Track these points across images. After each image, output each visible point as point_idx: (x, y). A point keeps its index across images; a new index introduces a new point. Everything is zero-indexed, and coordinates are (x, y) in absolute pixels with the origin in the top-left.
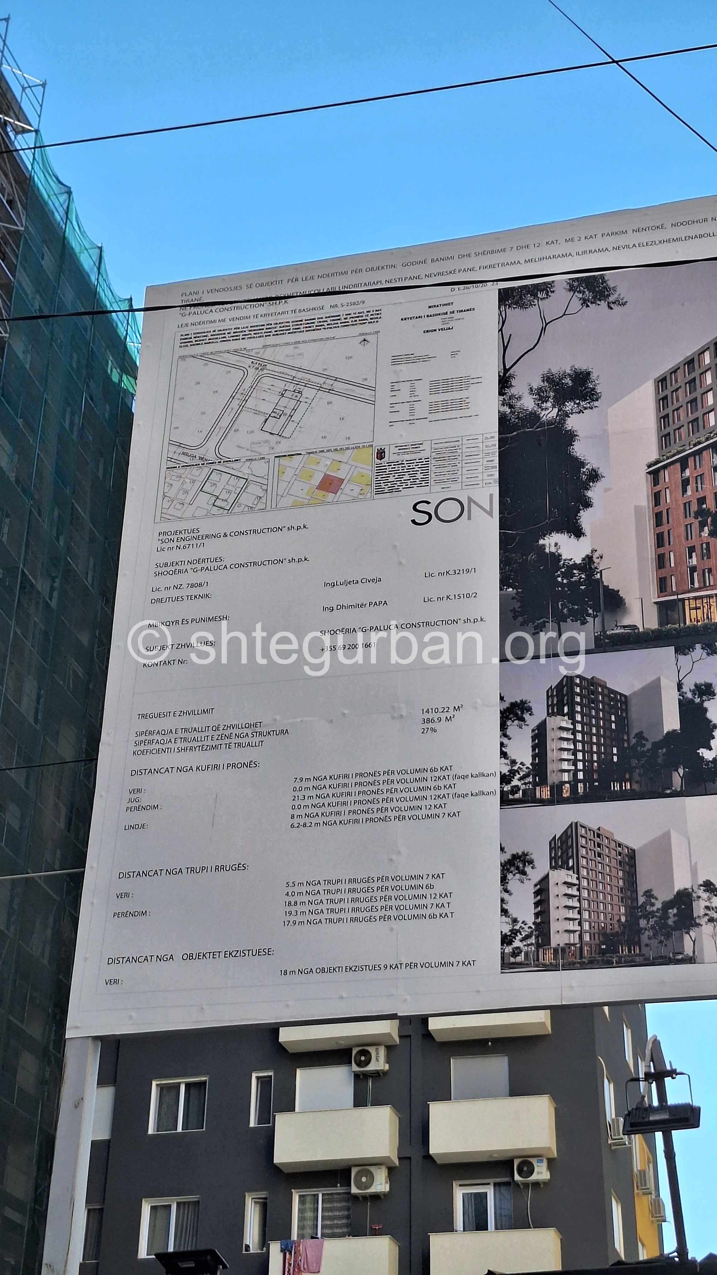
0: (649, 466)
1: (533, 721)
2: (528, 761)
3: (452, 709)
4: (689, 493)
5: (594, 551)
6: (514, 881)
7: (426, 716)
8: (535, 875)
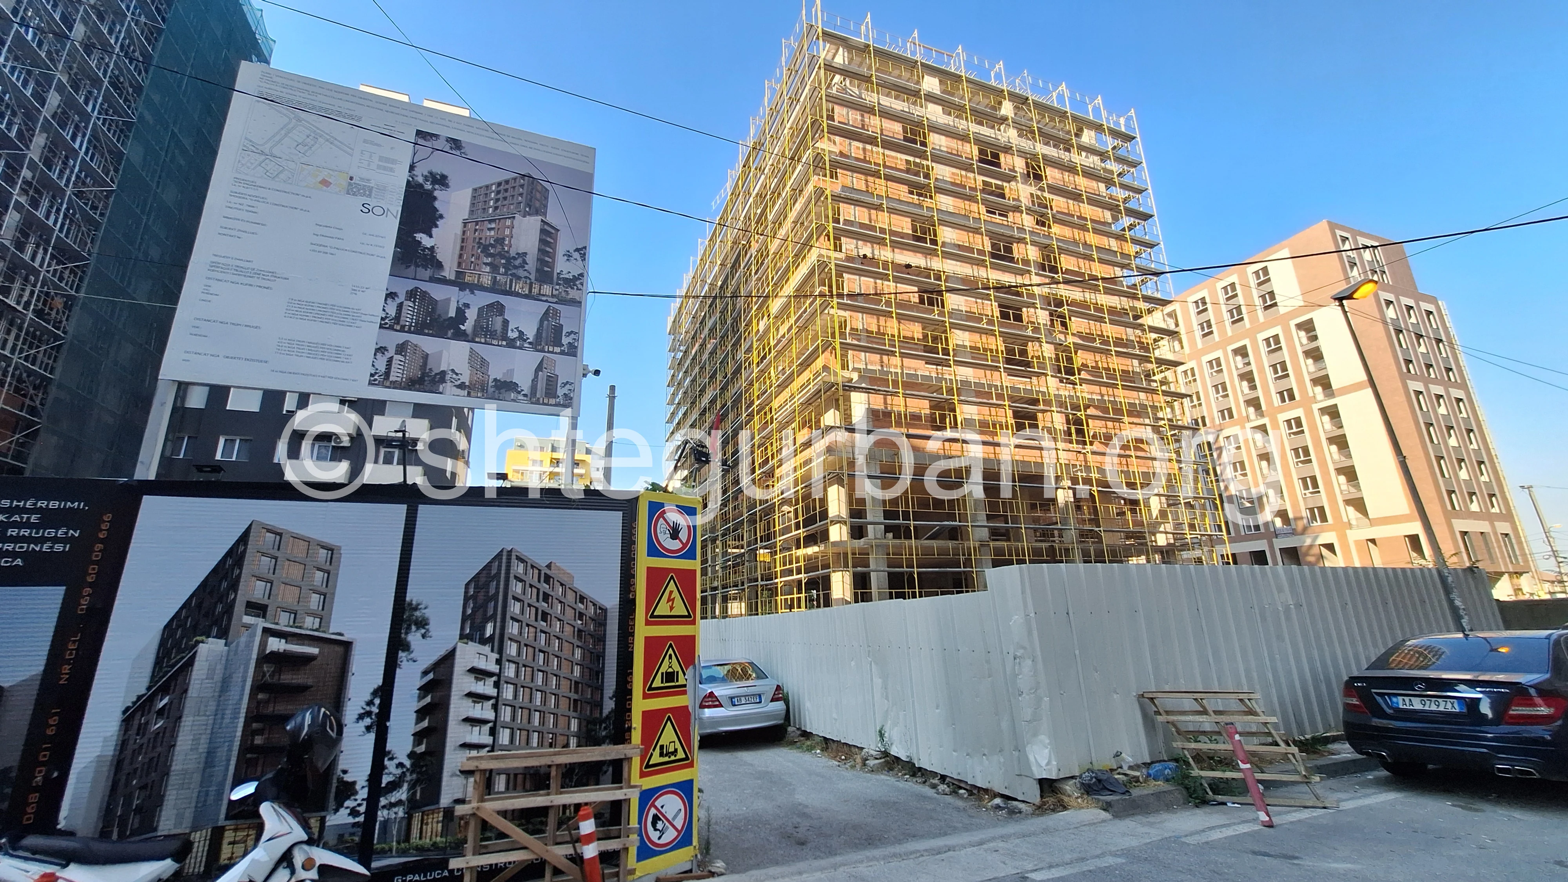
0: (464, 220)
1: (398, 301)
2: (394, 315)
3: (365, 288)
4: (476, 235)
5: (435, 244)
6: (379, 355)
7: (354, 288)
8: (388, 355)
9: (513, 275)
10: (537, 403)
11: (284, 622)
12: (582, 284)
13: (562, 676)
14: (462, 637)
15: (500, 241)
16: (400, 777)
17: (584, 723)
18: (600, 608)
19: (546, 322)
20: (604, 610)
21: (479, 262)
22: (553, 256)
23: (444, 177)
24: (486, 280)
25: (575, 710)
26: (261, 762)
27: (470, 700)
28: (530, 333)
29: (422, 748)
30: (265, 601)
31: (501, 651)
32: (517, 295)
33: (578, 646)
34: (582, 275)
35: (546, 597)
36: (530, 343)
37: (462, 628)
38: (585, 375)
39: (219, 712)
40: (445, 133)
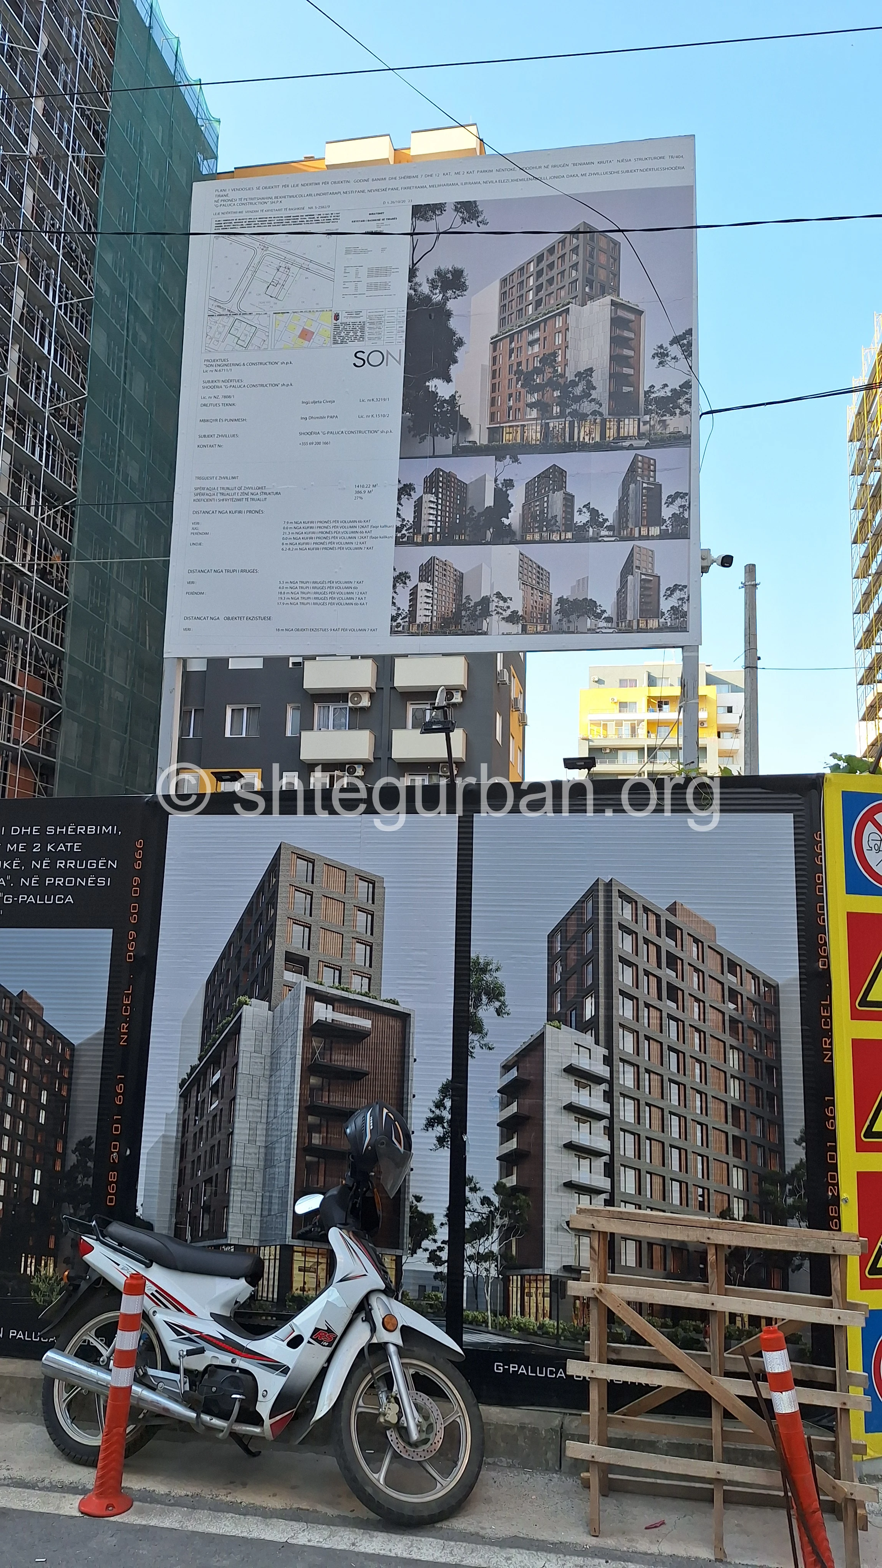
0: (492, 339)
1: (415, 496)
2: (411, 520)
3: (371, 486)
4: (513, 358)
5: (456, 392)
6: (399, 586)
7: (357, 489)
8: (410, 585)
9: (575, 414)
10: (629, 631)
11: (327, 983)
12: (689, 402)
13: (709, 1094)
14: (551, 1017)
15: (549, 359)
16: (488, 1217)
17: (754, 1179)
18: (766, 984)
19: (632, 486)
20: (774, 989)
21: (521, 405)
22: (634, 363)
23: (458, 273)
24: (534, 434)
25: (737, 1154)
26: (322, 1167)
27: (572, 1116)
28: (609, 511)
29: (511, 1181)
30: (305, 953)
31: (609, 1044)
32: (583, 447)
33: (732, 1047)
34: (687, 385)
35: (673, 961)
36: (609, 528)
37: (550, 1004)
38: (705, 570)
39: (272, 1096)
40: (450, 196)
